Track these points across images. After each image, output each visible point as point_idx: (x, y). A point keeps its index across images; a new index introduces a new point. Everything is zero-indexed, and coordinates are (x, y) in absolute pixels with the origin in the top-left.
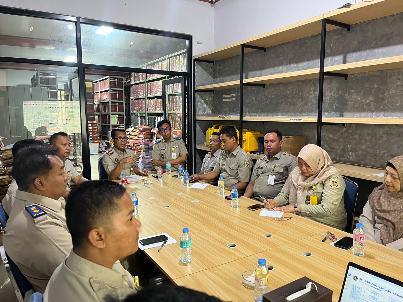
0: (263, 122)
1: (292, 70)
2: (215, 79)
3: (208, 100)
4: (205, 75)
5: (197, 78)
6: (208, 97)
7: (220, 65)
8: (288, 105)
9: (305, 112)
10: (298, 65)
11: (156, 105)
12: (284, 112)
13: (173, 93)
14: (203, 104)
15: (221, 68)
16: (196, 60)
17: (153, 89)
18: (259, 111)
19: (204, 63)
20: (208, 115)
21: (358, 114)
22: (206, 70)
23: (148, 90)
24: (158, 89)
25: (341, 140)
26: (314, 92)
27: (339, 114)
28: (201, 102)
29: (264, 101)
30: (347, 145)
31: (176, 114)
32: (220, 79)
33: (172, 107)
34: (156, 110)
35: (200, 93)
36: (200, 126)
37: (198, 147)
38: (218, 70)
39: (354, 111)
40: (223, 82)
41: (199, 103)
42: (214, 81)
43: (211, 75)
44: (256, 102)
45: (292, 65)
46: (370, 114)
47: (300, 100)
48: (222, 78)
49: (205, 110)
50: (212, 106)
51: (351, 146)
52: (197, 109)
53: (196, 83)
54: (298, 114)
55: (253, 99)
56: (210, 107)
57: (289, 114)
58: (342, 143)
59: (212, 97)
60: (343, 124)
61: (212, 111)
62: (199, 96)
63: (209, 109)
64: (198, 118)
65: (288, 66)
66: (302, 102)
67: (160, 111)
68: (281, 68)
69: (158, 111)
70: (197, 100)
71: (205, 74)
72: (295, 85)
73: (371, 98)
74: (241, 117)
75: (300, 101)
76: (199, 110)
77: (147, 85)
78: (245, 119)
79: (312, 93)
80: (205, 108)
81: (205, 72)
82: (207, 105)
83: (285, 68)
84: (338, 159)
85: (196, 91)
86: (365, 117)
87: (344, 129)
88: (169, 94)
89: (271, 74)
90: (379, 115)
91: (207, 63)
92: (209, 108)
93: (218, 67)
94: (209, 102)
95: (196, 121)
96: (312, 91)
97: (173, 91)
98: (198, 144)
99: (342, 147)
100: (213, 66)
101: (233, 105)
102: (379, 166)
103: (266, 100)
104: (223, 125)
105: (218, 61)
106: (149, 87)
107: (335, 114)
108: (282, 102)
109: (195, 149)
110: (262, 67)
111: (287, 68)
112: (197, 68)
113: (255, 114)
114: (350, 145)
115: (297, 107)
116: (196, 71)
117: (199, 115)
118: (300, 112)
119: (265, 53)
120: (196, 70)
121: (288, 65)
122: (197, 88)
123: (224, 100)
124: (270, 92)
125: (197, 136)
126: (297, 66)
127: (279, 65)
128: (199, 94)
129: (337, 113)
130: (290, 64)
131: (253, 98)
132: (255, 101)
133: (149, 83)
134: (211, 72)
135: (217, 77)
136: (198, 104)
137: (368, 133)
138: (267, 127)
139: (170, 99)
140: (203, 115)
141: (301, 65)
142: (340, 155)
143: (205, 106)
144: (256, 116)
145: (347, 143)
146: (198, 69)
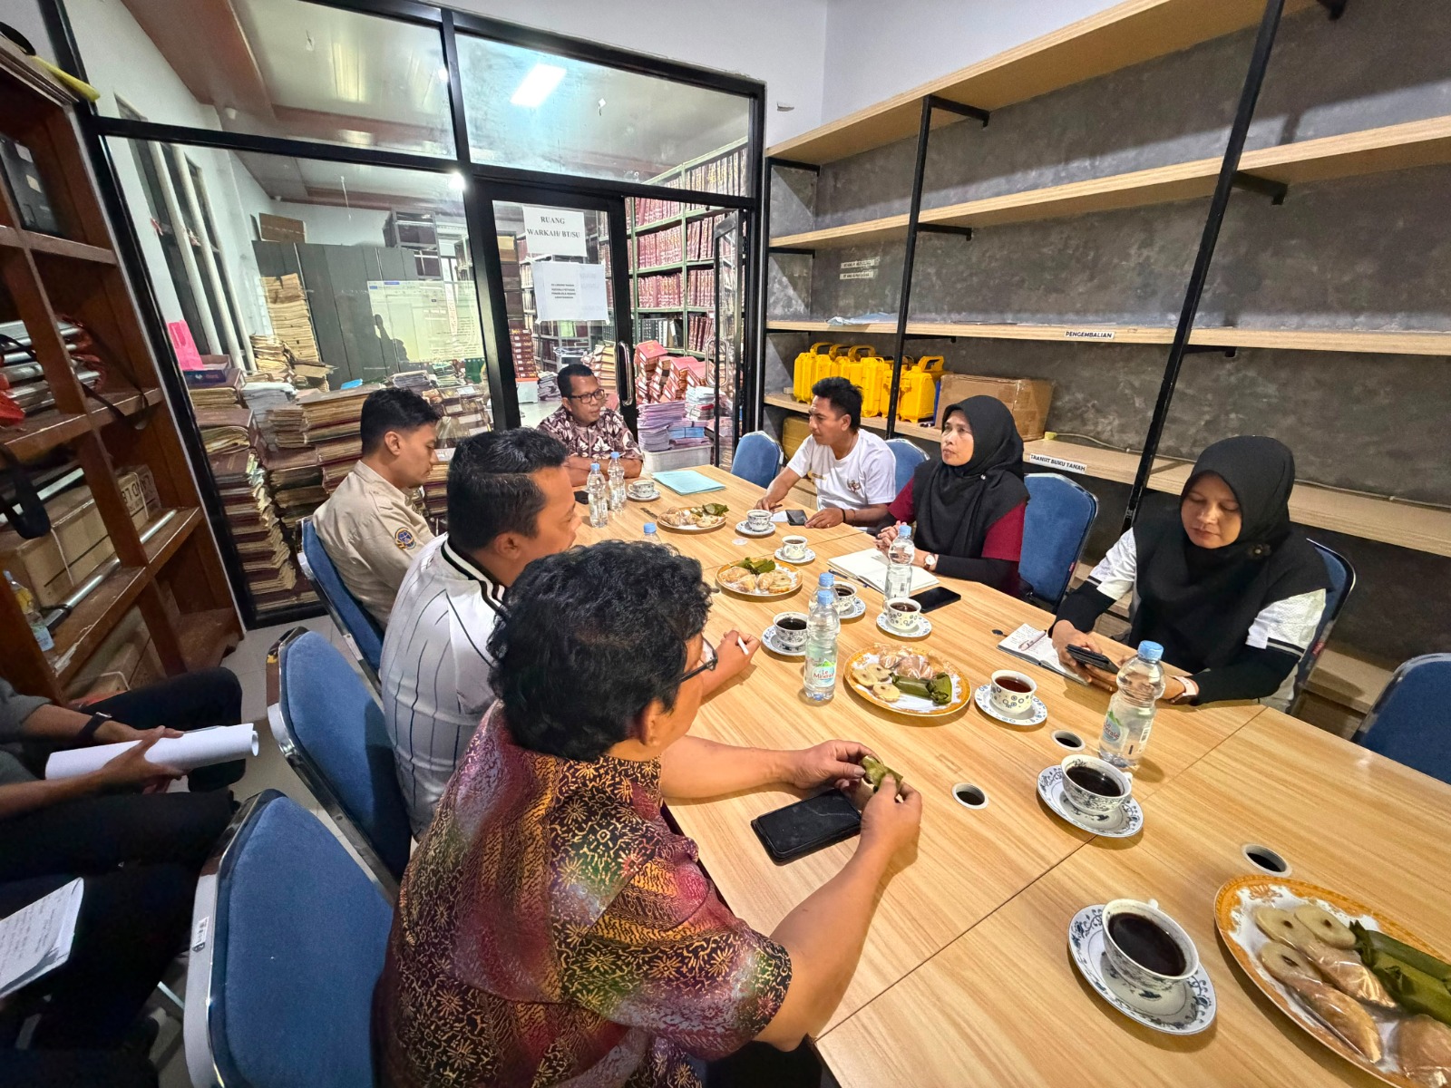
0: (953, 339)
1: (1071, 179)
2: (820, 219)
3: (800, 276)
4: (794, 206)
5: (774, 215)
6: (800, 268)
7: (836, 178)
8: (1041, 292)
9: (1097, 312)
10: (1097, 163)
11: (658, 292)
12: (1026, 311)
13: (700, 263)
14: (786, 287)
15: (839, 185)
16: (772, 160)
17: (651, 254)
18: (946, 307)
19: (793, 170)
20: (796, 317)
21: (1295, 320)
22: (797, 192)
23: (639, 255)
24: (663, 253)
25: (1210, 397)
26: (1139, 248)
27: (1222, 319)
28: (780, 283)
29: (965, 280)
30: (1227, 414)
31: (704, 314)
32: (835, 217)
33: (696, 296)
34: (658, 304)
35: (779, 255)
36: (776, 346)
37: (769, 400)
38: (830, 190)
39: (1281, 311)
40: (842, 223)
41: (777, 286)
42: (816, 222)
43: (809, 208)
44: (939, 282)
45: (1075, 165)
46: (1344, 320)
47: (1085, 276)
48: (840, 214)
49: (789, 304)
50: (807, 292)
51: (1241, 416)
52: (771, 300)
53: (772, 230)
54: (1071, 316)
55: (929, 274)
56: (803, 296)
57: (1039, 316)
58: (1210, 405)
59: (807, 267)
60: (1230, 351)
61: (807, 306)
62: (776, 267)
63: (800, 301)
64: (772, 325)
65: (1061, 167)
66: (1092, 278)
67: (667, 307)
68: (1033, 174)
69: (663, 307)
70: (772, 274)
71: (795, 203)
72: (1075, 228)
73: (1365, 267)
74: (902, 324)
75: (1085, 278)
76: (776, 303)
77: (636, 243)
78: (912, 328)
79: (1133, 251)
80: (790, 299)
81: (796, 198)
82: (795, 289)
83: (1049, 173)
84: (1184, 450)
85: (770, 251)
86: (1321, 328)
87: (1228, 366)
88: (689, 264)
89: (998, 194)
90: (1382, 322)
91: (801, 171)
92: (800, 297)
93: (831, 182)
94: (800, 283)
95: (766, 331)
96: (1136, 246)
97: (699, 257)
98: (769, 391)
99: (1207, 417)
100: (815, 180)
101: (866, 291)
102: (1332, 479)
103: (971, 275)
104: (840, 346)
105: (831, 165)
106: (642, 248)
107: (1205, 320)
108: (1023, 281)
109: (763, 405)
110: (969, 177)
111: (1057, 173)
112: (776, 183)
113: (933, 315)
114: (1237, 413)
115: (1072, 294)
116: (772, 193)
117: (775, 318)
118: (1077, 312)
119: (984, 129)
120: (773, 190)
121: (1059, 162)
122: (775, 243)
123: (842, 277)
124: (986, 251)
125: (768, 371)
126: (1093, 166)
127: (1027, 166)
128: (777, 261)
129: (1216, 314)
130: (1068, 160)
131: (929, 270)
132: (934, 279)
133: (642, 239)
134: (811, 198)
135: (825, 213)
136: (774, 287)
137: (1318, 381)
138: (964, 352)
139: (693, 278)
140: (783, 318)
141: (1108, 161)
142: (1195, 441)
143: (791, 292)
144: (933, 321)
145: (1229, 408)
146: (779, 189)
